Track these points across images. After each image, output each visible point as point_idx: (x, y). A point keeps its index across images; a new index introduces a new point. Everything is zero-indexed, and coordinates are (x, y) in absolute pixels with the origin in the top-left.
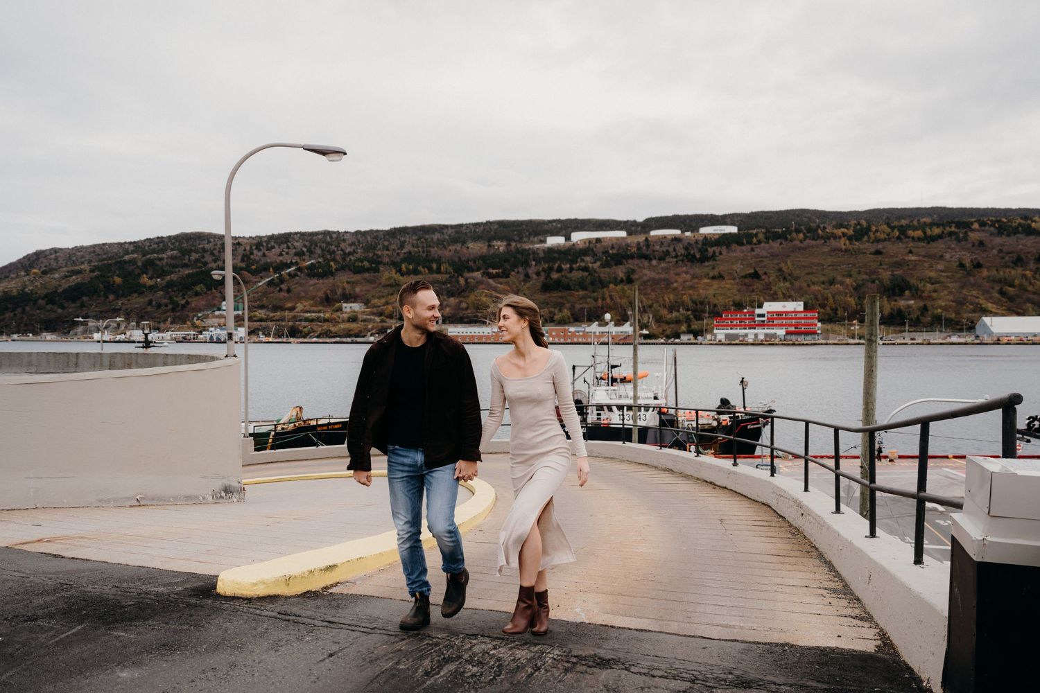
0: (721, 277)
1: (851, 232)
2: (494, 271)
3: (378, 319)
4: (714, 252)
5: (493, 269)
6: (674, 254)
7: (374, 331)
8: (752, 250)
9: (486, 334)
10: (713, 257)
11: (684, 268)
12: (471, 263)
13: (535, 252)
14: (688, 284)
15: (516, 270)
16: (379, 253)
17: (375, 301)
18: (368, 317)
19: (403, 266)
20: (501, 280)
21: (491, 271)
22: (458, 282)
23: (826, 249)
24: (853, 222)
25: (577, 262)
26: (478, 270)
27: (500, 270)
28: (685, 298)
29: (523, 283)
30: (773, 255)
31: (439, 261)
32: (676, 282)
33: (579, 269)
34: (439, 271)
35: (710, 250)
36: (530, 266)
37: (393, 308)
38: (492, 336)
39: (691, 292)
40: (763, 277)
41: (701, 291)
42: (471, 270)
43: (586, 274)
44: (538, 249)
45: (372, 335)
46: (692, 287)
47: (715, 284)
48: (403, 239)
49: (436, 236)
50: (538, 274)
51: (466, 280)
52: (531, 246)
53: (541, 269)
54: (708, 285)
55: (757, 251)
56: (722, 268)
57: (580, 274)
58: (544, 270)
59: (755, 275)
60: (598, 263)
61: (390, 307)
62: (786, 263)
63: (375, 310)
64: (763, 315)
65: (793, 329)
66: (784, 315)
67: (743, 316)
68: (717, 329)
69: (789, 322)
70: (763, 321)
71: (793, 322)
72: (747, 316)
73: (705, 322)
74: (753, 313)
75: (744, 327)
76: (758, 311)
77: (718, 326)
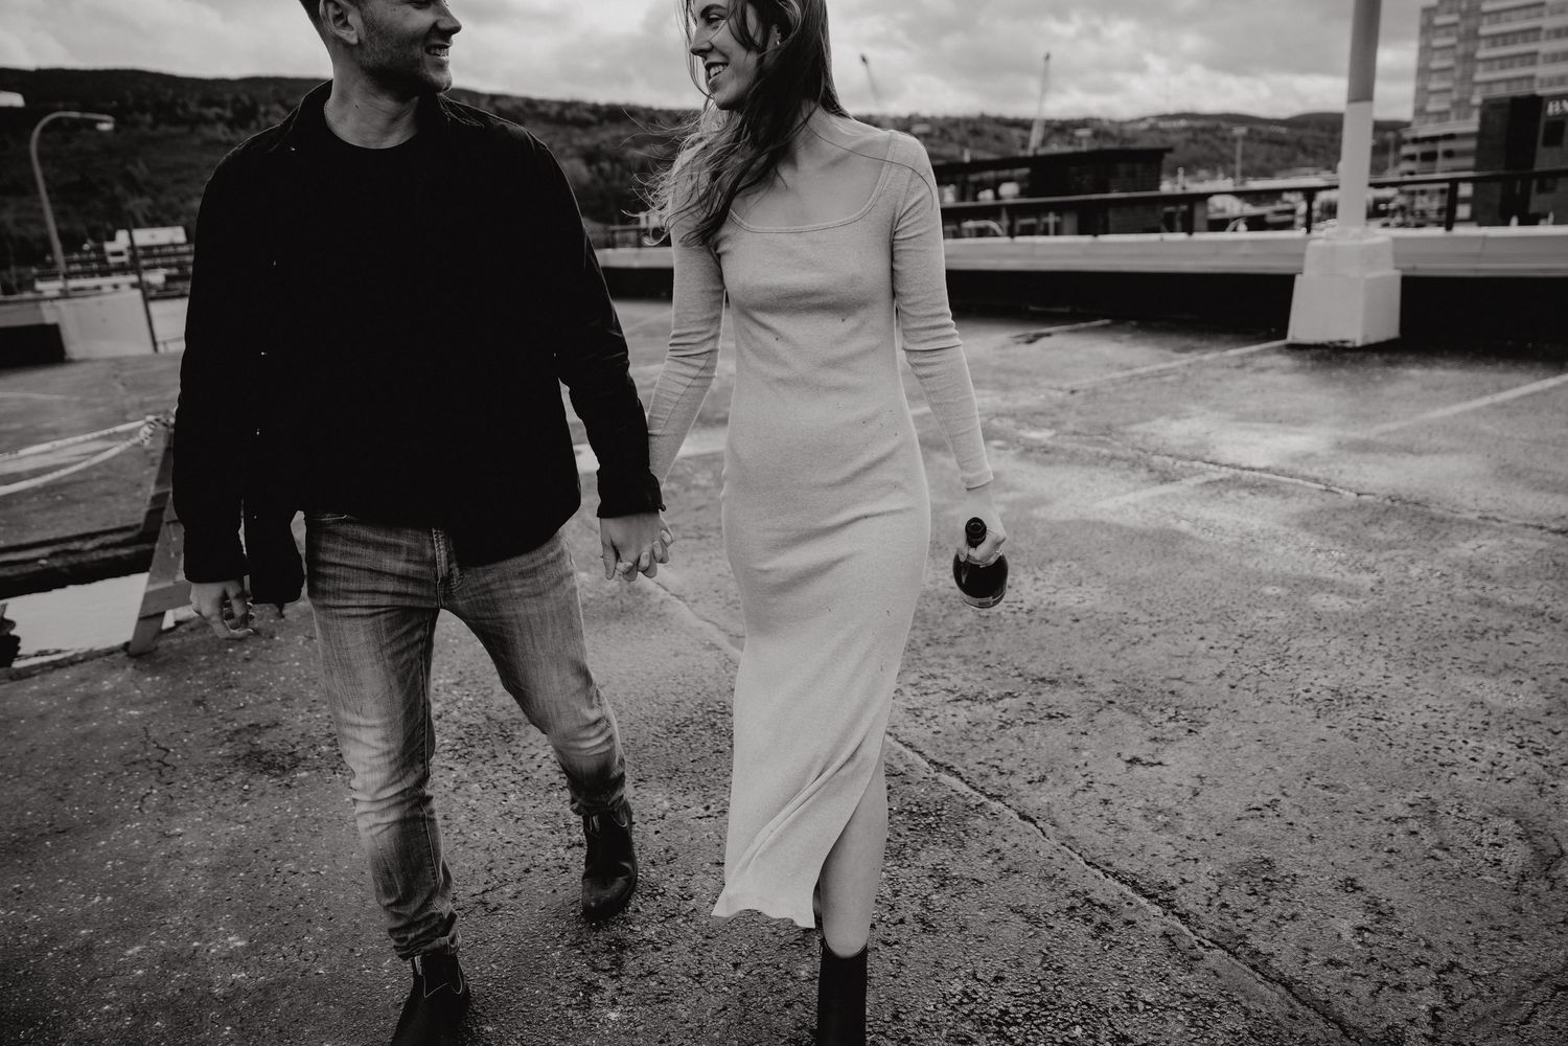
1: (228, 114)
24: (228, 97)
40: (101, 189)
59: (85, 186)
62: (136, 166)
64: (120, 254)
65: (175, 271)
66: (156, 251)
67: (85, 256)
68: (42, 281)
69: (166, 260)
70: (123, 263)
71: (174, 260)
72: (93, 255)
73: (13, 270)
74: (100, 250)
75: (91, 274)
76: (109, 247)
77: (43, 277)
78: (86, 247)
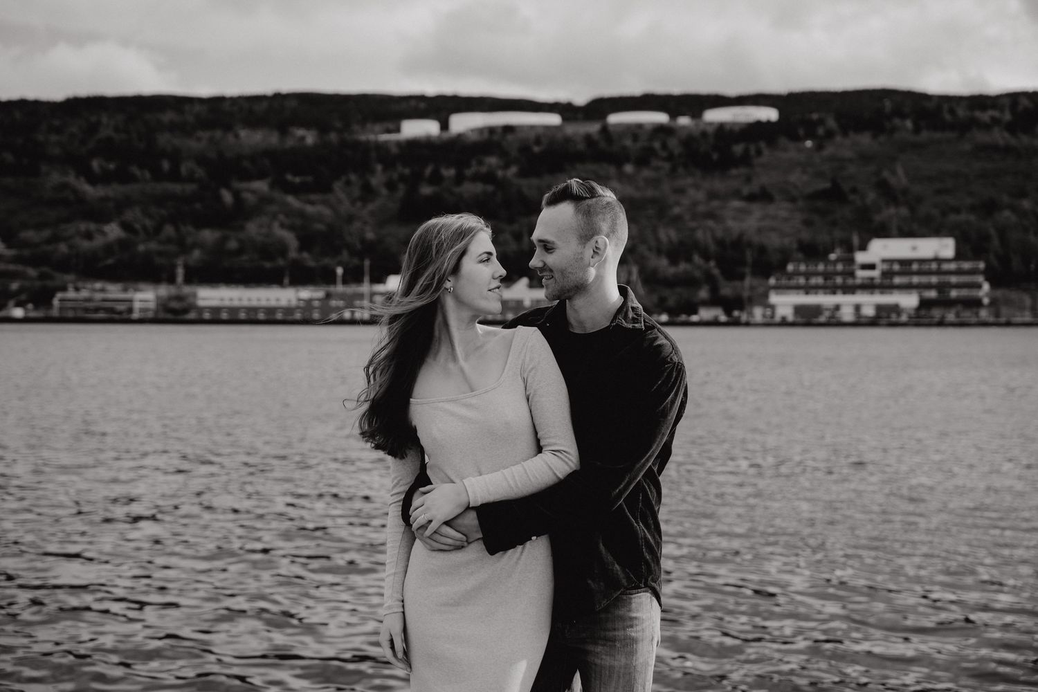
0: (763, 196)
2: (297, 180)
3: (32, 272)
4: (746, 151)
5: (295, 175)
6: (664, 154)
7: (23, 297)
8: (819, 147)
9: (284, 303)
10: (745, 160)
11: (689, 181)
12: (246, 164)
13: (381, 148)
14: (701, 208)
15: (344, 178)
16: (40, 137)
17: (29, 235)
18: (12, 267)
19: (95, 164)
20: (313, 197)
21: (289, 177)
22: (219, 198)
23: (967, 147)
25: (469, 166)
26: (261, 176)
27: (309, 179)
28: (699, 235)
29: (359, 204)
30: (865, 158)
31: (176, 157)
32: (678, 204)
33: (476, 178)
34: (175, 176)
35: (738, 149)
36: (373, 172)
37: (71, 247)
38: (298, 307)
39: (710, 223)
40: (852, 197)
41: (730, 223)
42: (248, 176)
43: (490, 188)
44: (386, 142)
45: (18, 305)
46: (711, 215)
47: (757, 210)
48: (93, 119)
49: (168, 116)
50: (391, 186)
51: (237, 195)
52: (372, 137)
53: (395, 176)
54: (741, 211)
55: (829, 150)
56: (764, 179)
57: (478, 188)
58: (402, 178)
59: (835, 194)
60: (513, 170)
61: (63, 248)
62: (894, 173)
63: (26, 252)
64: (871, 267)
65: (933, 294)
66: (915, 267)
67: (830, 268)
68: (777, 294)
69: (924, 279)
70: (872, 279)
71: (934, 279)
72: (840, 267)
73: (748, 281)
74: (851, 261)
75: (833, 290)
76: (861, 257)
77: (779, 288)
78: (833, 256)
